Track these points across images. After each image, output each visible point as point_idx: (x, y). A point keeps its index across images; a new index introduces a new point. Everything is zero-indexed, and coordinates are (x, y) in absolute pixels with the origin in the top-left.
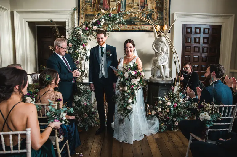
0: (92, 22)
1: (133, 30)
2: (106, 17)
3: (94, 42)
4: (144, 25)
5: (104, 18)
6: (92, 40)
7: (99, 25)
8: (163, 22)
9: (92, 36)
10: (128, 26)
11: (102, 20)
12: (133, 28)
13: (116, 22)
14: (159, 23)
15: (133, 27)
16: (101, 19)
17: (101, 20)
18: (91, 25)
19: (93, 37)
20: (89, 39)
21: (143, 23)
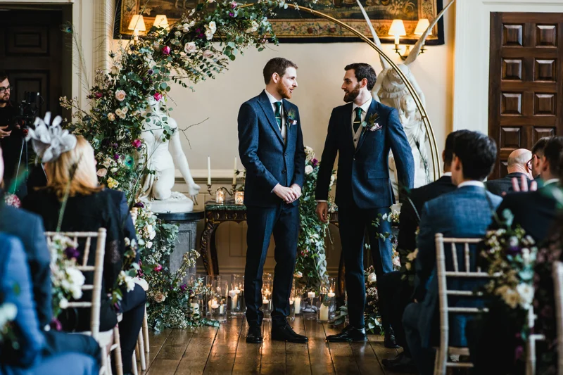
0: (182, 31)
1: (311, 36)
2: (219, 19)
3: (186, 86)
4: (347, 18)
5: (215, 20)
6: (180, 82)
7: (201, 40)
8: (416, 8)
9: (179, 69)
10: (293, 24)
11: (210, 27)
12: (310, 31)
13: (248, 31)
14: (401, 9)
15: (311, 27)
16: (208, 24)
17: (205, 26)
18: (179, 38)
19: (183, 70)
20: (173, 79)
21: (347, 13)
